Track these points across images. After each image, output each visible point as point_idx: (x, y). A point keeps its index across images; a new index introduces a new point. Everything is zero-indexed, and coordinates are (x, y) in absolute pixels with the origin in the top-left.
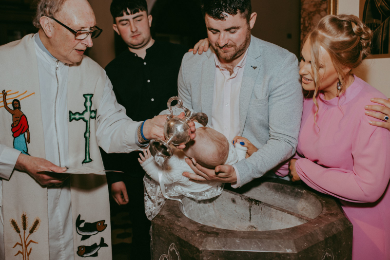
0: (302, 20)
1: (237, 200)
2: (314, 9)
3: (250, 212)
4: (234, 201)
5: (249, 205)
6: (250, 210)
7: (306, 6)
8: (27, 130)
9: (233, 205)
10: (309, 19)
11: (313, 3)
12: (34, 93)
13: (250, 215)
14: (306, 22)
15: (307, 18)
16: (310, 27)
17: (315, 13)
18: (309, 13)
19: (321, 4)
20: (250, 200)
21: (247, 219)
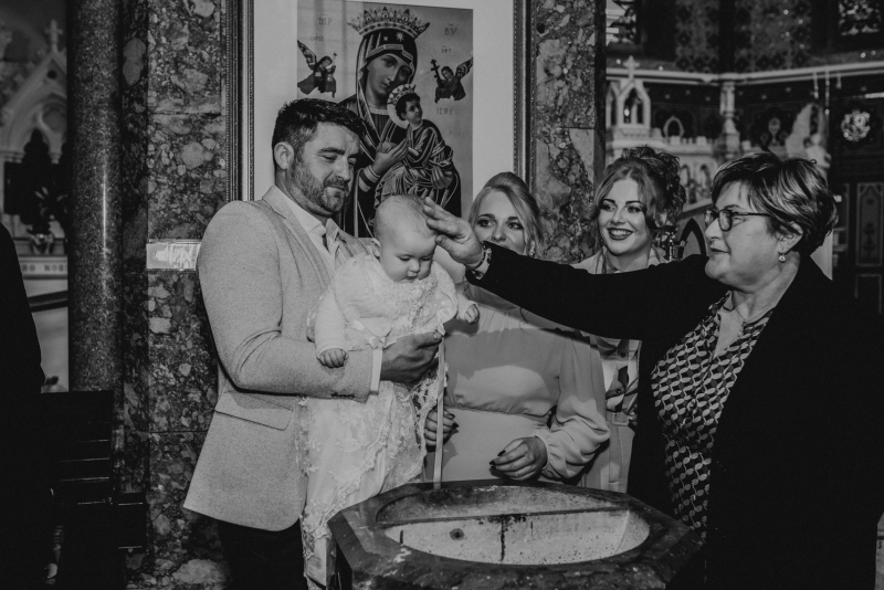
0: (151, 148)
1: (466, 531)
2: (187, 130)
3: (503, 542)
4: (457, 535)
5: (499, 528)
6: (503, 537)
7: (162, 119)
9: (459, 542)
10: (172, 148)
11: (182, 117)
13: (503, 547)
14: (164, 154)
15: (165, 146)
16: (174, 167)
17: (187, 139)
18: (172, 137)
19: (203, 123)
20: (503, 519)
21: (495, 559)
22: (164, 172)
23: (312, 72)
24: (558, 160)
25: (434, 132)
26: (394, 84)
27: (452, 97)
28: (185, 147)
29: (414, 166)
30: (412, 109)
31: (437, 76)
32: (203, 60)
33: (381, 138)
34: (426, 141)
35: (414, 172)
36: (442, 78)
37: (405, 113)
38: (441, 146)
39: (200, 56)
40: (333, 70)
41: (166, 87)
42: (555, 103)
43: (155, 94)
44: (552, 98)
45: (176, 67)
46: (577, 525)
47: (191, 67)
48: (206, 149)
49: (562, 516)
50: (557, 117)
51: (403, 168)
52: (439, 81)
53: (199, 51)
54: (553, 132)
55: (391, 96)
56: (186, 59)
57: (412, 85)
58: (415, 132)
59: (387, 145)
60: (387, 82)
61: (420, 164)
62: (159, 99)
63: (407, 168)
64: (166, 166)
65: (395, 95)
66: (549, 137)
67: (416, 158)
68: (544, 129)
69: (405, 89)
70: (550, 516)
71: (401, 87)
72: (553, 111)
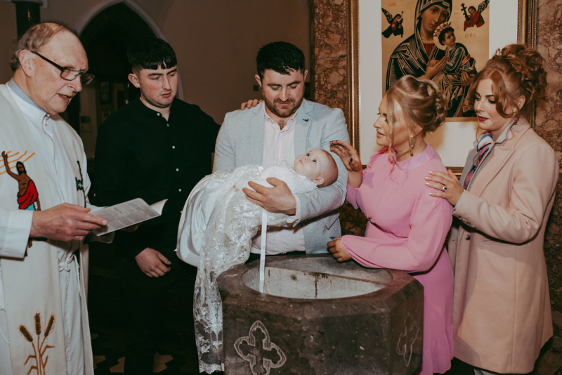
0: (316, 77)
1: (298, 277)
2: (331, 66)
3: (316, 287)
4: (294, 278)
5: (314, 279)
6: (316, 284)
7: (321, 62)
8: (37, 200)
9: (294, 282)
10: (325, 76)
11: (329, 59)
12: (34, 154)
13: (316, 290)
14: (322, 79)
15: (322, 75)
16: (326, 86)
17: (331, 70)
18: (325, 70)
19: (339, 61)
20: (316, 274)
21: (312, 297)
22: (322, 89)
23: (389, 25)
24: (556, 58)
25: (463, 50)
26: (438, 24)
27: (475, 26)
28: (331, 75)
29: (449, 72)
30: (449, 37)
31: (465, 14)
32: (338, 28)
33: (429, 58)
34: (458, 56)
35: (450, 77)
36: (468, 14)
37: (444, 40)
38: (467, 59)
39: (337, 26)
40: (402, 21)
41: (322, 45)
42: (555, 17)
43: (317, 49)
44: (552, 14)
45: (327, 34)
46: (356, 287)
47: (333, 33)
48: (340, 75)
49: (347, 280)
50: (555, 27)
51: (443, 75)
52: (467, 16)
53: (337, 23)
54: (552, 38)
55: (436, 31)
56: (331, 29)
57: (449, 23)
58: (450, 51)
59: (433, 61)
60: (433, 23)
61: (453, 71)
62: (319, 52)
63: (446, 74)
64: (323, 85)
65: (438, 30)
66: (549, 42)
67: (451, 68)
68: (545, 37)
69: (444, 25)
70: (341, 279)
71: (442, 25)
72: (552, 23)
